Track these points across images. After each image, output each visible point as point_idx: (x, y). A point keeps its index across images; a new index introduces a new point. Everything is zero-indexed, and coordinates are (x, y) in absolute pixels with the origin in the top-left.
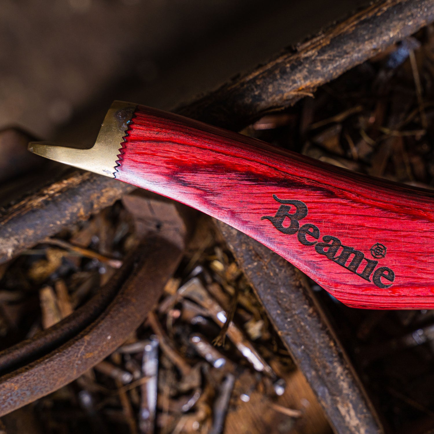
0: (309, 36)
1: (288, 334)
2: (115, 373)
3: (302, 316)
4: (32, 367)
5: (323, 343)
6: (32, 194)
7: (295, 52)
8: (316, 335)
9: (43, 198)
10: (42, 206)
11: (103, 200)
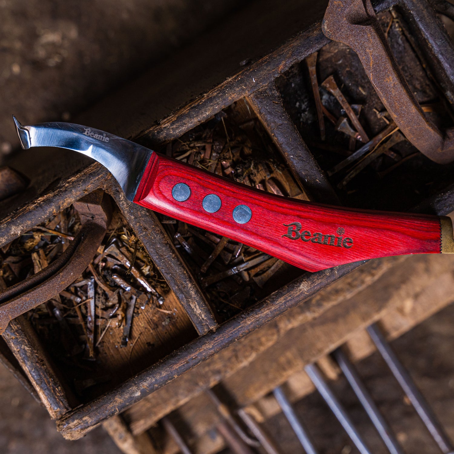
0: (166, 116)
1: (162, 268)
2: (72, 297)
3: (169, 258)
4: (35, 289)
5: (180, 272)
6: (29, 203)
7: (159, 124)
8: (177, 268)
9: (35, 205)
10: (34, 209)
11: (65, 204)
